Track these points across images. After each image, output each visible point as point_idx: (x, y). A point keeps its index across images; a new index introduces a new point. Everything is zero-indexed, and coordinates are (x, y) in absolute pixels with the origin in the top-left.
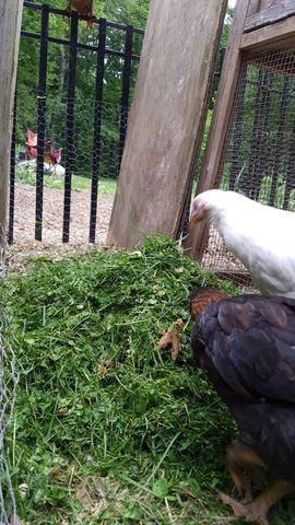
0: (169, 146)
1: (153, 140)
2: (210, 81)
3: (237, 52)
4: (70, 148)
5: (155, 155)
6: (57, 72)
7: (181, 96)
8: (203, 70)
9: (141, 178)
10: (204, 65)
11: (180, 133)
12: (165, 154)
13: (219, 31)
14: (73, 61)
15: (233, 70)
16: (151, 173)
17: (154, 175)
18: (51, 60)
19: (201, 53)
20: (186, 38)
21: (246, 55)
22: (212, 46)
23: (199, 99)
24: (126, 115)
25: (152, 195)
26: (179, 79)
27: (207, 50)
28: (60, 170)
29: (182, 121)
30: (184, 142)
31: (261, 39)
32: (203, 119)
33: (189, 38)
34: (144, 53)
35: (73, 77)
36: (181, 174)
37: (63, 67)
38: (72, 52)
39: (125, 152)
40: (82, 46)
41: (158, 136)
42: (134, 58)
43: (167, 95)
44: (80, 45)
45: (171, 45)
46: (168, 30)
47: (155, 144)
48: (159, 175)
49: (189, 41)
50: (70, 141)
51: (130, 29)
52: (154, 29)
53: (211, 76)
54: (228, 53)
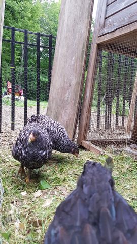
0: (70, 86)
1: (62, 84)
2: (86, 58)
3: (96, 45)
4: (26, 89)
5: (64, 90)
6: (20, 55)
7: (74, 65)
8: (83, 53)
9: (59, 100)
10: (83, 51)
11: (74, 80)
12: (68, 89)
13: (89, 37)
14: (27, 50)
15: (95, 53)
16: (63, 98)
18: (17, 50)
19: (81, 46)
20: (74, 40)
21: (100, 46)
22: (86, 43)
23: (82, 66)
24: (51, 73)
25: (64, 107)
26: (72, 57)
27: (83, 45)
28: (23, 98)
29: (74, 75)
30: (76, 84)
31: (106, 39)
32: (84, 74)
33: (76, 40)
34: (57, 46)
35: (26, 58)
36: (76, 97)
37: (23, 53)
38: (26, 47)
39: (51, 89)
40: (30, 45)
41: (65, 82)
42: (53, 49)
43: (68, 65)
44: (29, 44)
45: (68, 43)
46: (66, 37)
47: (64, 85)
48: (66, 98)
49: (75, 41)
50: (26, 85)
51: (51, 36)
52: (61, 36)
53: (86, 56)
54: (92, 46)
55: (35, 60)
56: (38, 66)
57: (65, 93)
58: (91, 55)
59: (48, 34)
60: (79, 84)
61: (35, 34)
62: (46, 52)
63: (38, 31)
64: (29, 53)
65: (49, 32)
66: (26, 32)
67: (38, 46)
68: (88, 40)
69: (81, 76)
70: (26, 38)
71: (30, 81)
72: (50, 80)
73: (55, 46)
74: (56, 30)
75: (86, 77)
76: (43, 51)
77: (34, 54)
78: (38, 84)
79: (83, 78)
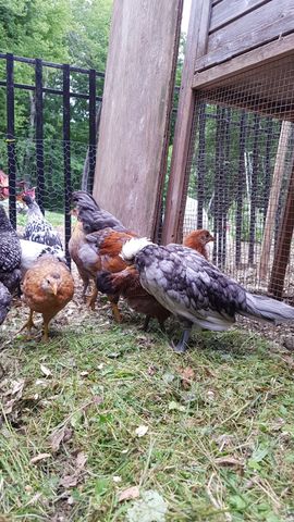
0: (136, 180)
1: (119, 177)
2: (169, 118)
3: (189, 92)
4: (42, 186)
5: (123, 188)
6: (26, 114)
7: (144, 133)
8: (161, 109)
10: (162, 104)
11: (145, 168)
12: (133, 187)
13: (174, 73)
14: (40, 104)
15: (188, 107)
16: (121, 206)
17: (124, 206)
18: (20, 103)
19: (158, 93)
20: (143, 80)
21: (199, 94)
22: (168, 87)
23: (160, 136)
24: (95, 152)
26: (139, 118)
27: (163, 91)
29: (146, 156)
30: (148, 174)
31: (210, 79)
32: (165, 153)
33: (146, 80)
34: (106, 95)
35: (40, 120)
36: (149, 204)
37: (33, 110)
38: (38, 97)
39: (95, 187)
40: (48, 91)
41: (125, 171)
42: (98, 99)
43: (130, 133)
44: (45, 90)
45: (130, 87)
46: (126, 73)
47: (123, 178)
48: (128, 207)
49: (146, 83)
50: (42, 179)
51: (93, 73)
52: (114, 73)
53: (169, 115)
54: (182, 93)
55: (60, 125)
56: (67, 137)
57: (127, 196)
58: (180, 112)
59: (88, 68)
60: (155, 174)
61: (58, 67)
62: (84, 107)
63: (65, 62)
64: (45, 110)
65: (89, 63)
66: (38, 64)
67: (66, 95)
68: (173, 79)
69: (160, 157)
70: (38, 77)
71: (50, 170)
72: (92, 167)
73: (101, 94)
74: (104, 60)
75: (169, 159)
76: (77, 104)
77: (56, 112)
78: (68, 175)
79: (164, 163)
